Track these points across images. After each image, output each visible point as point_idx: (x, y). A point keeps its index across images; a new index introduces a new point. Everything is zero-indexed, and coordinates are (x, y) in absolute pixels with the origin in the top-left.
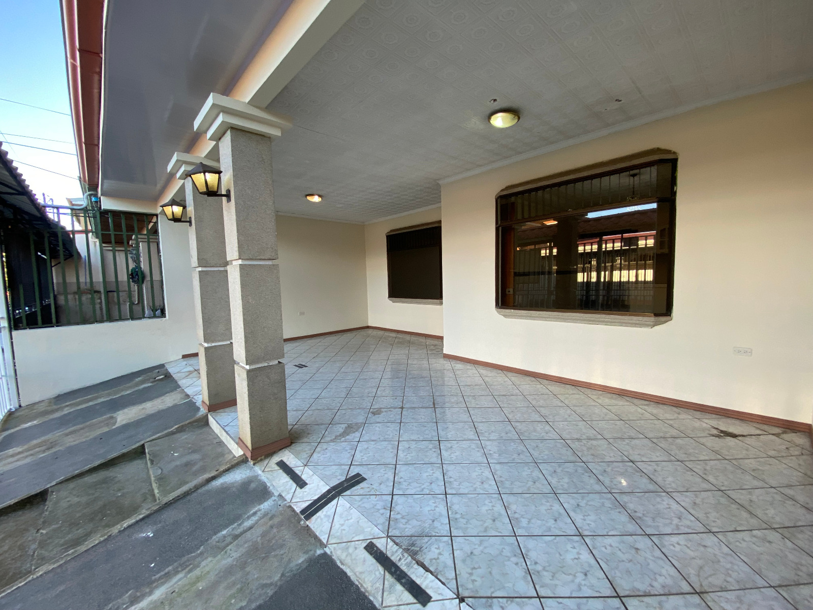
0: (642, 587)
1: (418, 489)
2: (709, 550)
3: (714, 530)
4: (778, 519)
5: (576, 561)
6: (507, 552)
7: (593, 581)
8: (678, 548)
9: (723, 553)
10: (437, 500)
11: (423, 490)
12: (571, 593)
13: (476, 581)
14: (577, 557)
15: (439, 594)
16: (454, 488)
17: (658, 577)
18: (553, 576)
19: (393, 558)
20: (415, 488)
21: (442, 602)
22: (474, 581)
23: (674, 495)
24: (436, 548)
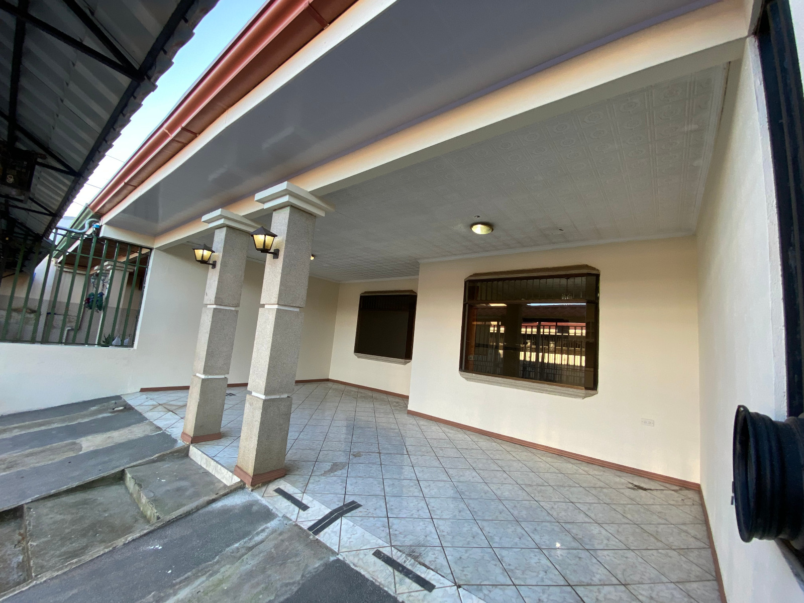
0: (585, 580)
1: (409, 514)
2: (630, 560)
3: (632, 548)
4: (676, 543)
5: (538, 564)
6: (487, 557)
7: (552, 576)
8: (608, 558)
9: (639, 562)
10: (425, 522)
11: (412, 515)
12: (537, 582)
13: (467, 575)
14: (538, 561)
15: (441, 583)
16: (437, 515)
17: (595, 574)
18: (523, 573)
19: (398, 561)
20: (406, 513)
21: (444, 588)
22: (465, 575)
23: (603, 525)
24: (432, 554)
